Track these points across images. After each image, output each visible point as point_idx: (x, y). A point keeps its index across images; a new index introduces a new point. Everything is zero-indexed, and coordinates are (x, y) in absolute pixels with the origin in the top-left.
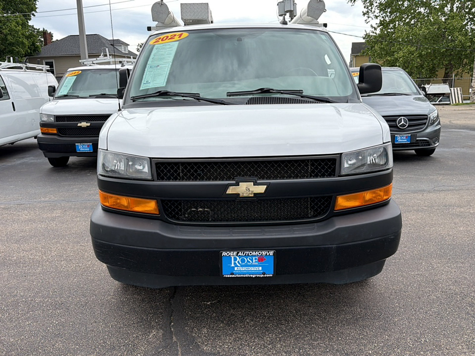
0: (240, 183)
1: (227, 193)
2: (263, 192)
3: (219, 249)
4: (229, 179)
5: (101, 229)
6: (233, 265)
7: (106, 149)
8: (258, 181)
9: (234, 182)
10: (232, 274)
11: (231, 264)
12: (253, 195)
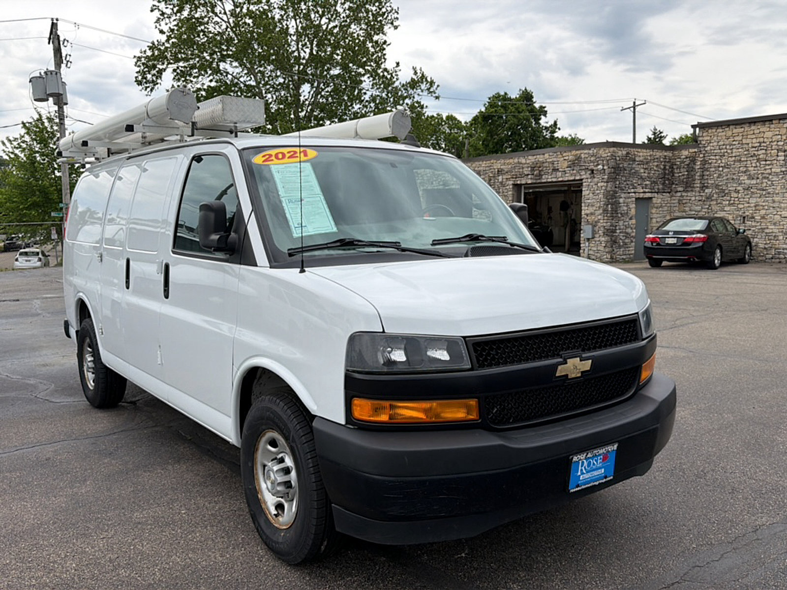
0: (568, 360)
1: (557, 375)
2: (589, 369)
3: (568, 454)
4: (553, 356)
5: (406, 459)
6: (579, 474)
7: (382, 330)
8: (584, 355)
9: (561, 360)
10: (578, 486)
11: (578, 472)
12: (579, 375)
